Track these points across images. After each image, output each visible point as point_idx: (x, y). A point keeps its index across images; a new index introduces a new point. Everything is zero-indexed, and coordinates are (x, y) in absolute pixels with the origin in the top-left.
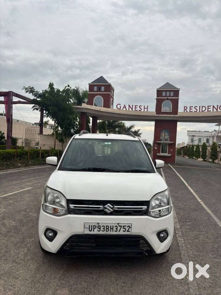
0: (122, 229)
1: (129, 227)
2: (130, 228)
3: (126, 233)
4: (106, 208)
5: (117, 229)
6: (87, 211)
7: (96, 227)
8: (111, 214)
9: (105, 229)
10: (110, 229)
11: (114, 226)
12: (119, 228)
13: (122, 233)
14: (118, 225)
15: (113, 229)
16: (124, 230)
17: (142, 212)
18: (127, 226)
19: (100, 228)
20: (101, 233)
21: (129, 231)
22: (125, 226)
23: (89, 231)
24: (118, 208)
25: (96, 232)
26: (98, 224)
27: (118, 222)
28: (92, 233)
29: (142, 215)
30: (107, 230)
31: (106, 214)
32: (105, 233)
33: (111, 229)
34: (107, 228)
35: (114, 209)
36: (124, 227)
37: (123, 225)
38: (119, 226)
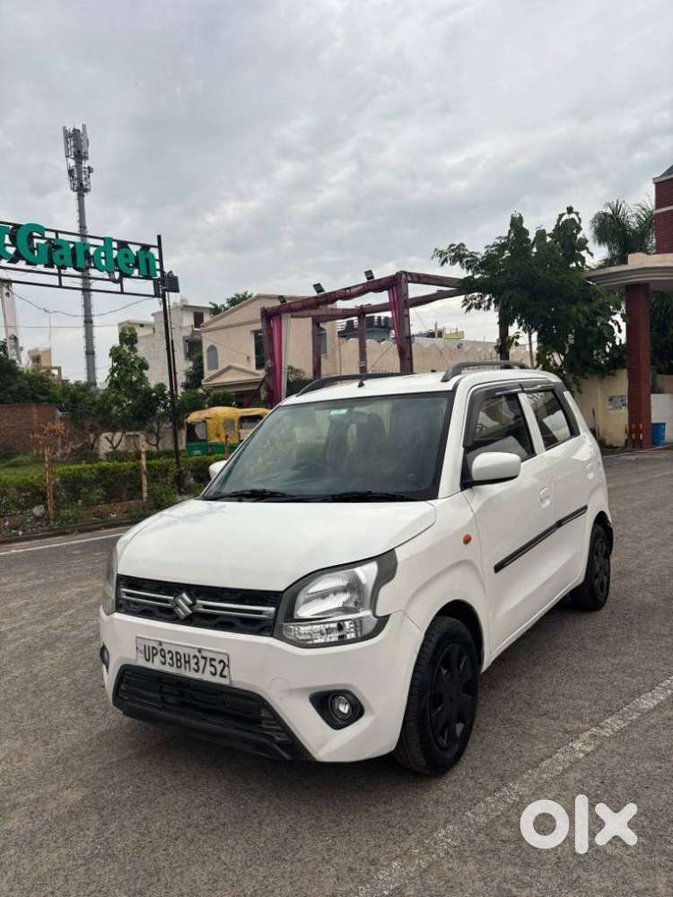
0: (209, 669)
1: (222, 664)
2: (226, 668)
3: (217, 680)
4: (178, 605)
5: (197, 664)
6: (145, 608)
7: (157, 653)
8: (189, 621)
9: (175, 659)
10: (183, 661)
11: (191, 657)
12: (202, 663)
13: (207, 677)
14: (198, 654)
15: (189, 662)
16: (213, 671)
17: (262, 625)
18: (218, 660)
19: (164, 657)
20: (167, 669)
21: (225, 677)
22: (214, 660)
23: (145, 662)
24: (205, 607)
25: (156, 664)
26: (160, 643)
27: (199, 647)
28: (149, 665)
29: (258, 633)
30: (179, 664)
31: (176, 620)
32: (173, 670)
33: (186, 662)
34: (179, 659)
35: (194, 607)
36: (213, 663)
37: (209, 655)
38: (203, 657)
